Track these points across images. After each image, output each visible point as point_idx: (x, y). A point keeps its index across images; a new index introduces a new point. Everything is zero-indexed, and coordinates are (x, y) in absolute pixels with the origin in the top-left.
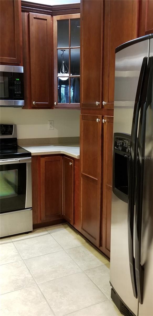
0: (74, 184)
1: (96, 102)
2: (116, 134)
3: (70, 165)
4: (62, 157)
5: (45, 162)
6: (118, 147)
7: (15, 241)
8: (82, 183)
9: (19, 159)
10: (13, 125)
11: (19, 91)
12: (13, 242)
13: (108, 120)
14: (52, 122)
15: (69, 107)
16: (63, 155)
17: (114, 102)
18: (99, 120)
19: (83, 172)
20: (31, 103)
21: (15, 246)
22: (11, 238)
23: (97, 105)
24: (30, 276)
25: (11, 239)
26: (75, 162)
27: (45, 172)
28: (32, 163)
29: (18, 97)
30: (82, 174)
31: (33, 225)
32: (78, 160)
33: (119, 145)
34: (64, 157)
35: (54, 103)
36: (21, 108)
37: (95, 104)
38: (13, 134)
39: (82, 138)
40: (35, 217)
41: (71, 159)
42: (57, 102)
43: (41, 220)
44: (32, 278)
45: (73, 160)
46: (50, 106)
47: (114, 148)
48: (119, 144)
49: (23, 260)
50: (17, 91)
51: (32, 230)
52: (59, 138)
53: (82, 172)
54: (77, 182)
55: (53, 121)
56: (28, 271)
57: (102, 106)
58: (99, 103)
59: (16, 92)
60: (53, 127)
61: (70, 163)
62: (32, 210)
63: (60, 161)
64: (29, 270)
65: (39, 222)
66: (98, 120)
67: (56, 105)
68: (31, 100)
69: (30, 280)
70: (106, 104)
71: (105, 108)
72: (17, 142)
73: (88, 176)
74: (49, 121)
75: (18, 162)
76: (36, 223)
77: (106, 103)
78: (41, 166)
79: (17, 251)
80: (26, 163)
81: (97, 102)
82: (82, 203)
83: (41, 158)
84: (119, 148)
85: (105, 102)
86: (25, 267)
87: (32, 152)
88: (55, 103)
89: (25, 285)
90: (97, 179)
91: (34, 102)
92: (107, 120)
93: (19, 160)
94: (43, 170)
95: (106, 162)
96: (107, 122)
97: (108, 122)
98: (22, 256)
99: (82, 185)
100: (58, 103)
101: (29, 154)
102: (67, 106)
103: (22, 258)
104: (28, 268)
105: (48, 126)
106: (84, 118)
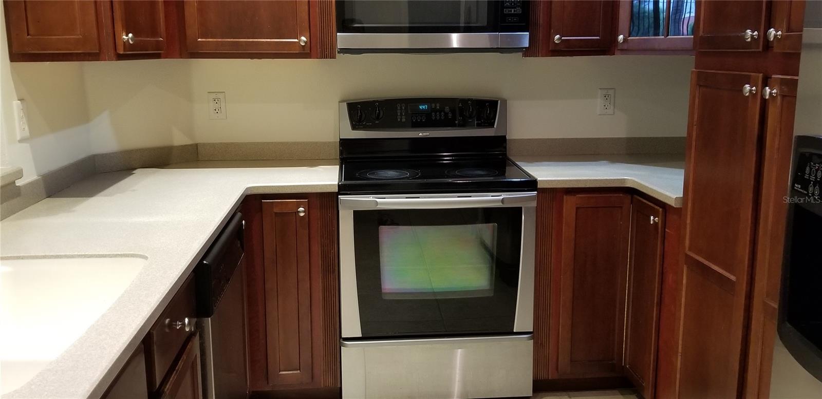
0: (662, 282)
1: (745, 32)
2: (804, 140)
3: (652, 223)
4: (629, 197)
5: (577, 208)
6: (806, 187)
8: (684, 282)
9: (504, 195)
10: (497, 101)
11: (515, 8)
13: (785, 89)
14: (611, 92)
15: (663, 46)
16: (632, 193)
17: (802, 31)
18: (754, 88)
19: (690, 250)
20: (549, 38)
23: (749, 40)
26: (667, 214)
27: (573, 236)
28: (539, 210)
29: (512, 23)
30: (687, 255)
31: (535, 382)
32: (677, 211)
33: (813, 178)
34: (636, 196)
35: (618, 36)
36: (521, 54)
37: (743, 38)
38: (495, 127)
39: (694, 143)
40: (538, 361)
41: (656, 207)
42: (627, 35)
43: (558, 372)
45: (661, 210)
46: (606, 47)
47: (793, 186)
48: (810, 174)
50: (509, 8)
51: (532, 395)
52: (629, 140)
53: (687, 249)
54: (670, 278)
55: (613, 91)
57: (768, 45)
58: (756, 33)
59: (506, 11)
60: (612, 107)
61: (652, 218)
62: (532, 338)
63: (621, 207)
65: (552, 375)
66: (747, 87)
67: (624, 42)
68: (550, 30)
70: (782, 35)
71: (777, 50)
72: (505, 148)
73: (706, 263)
74: (600, 90)
75: (500, 205)
76: (543, 375)
77: (780, 33)
78: (564, 220)
80: (521, 208)
81: (749, 32)
82: (680, 342)
83: (565, 197)
84: (811, 189)
85: (777, 31)
87: (539, 179)
88: (621, 37)
90: (733, 278)
91: (558, 36)
92: (781, 90)
93: (502, 197)
94: (568, 232)
95: (770, 227)
96: (779, 98)
97: (783, 97)
99: (684, 289)
100: (629, 36)
101: (532, 184)
102: (656, 47)
105: (598, 103)
106: (703, 81)
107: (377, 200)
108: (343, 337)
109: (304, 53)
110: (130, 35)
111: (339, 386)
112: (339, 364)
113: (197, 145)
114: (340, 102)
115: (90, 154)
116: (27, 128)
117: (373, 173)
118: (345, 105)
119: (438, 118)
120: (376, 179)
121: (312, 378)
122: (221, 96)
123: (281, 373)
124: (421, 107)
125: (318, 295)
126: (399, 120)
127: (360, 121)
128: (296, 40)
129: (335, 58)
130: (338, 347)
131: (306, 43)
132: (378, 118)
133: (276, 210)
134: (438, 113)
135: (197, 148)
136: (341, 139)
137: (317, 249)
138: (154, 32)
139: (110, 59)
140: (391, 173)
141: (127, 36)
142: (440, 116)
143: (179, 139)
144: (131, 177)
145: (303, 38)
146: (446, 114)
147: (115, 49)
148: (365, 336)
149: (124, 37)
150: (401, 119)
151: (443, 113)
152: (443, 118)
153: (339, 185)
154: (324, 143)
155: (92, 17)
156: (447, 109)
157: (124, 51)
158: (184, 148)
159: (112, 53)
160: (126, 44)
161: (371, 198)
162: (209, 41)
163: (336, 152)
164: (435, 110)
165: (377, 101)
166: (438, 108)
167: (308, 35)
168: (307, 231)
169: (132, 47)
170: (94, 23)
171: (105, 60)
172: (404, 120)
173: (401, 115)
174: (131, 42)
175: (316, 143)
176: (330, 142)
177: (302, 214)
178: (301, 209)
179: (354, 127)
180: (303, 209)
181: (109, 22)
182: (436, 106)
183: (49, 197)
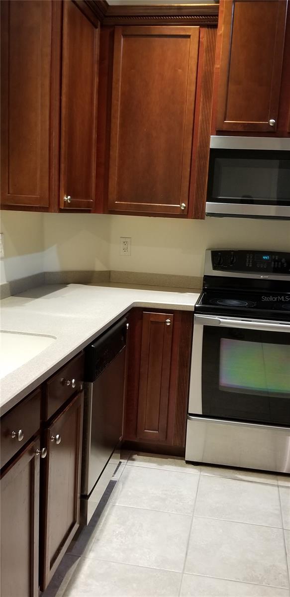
7: (283, 487)
12: (278, 486)
21: (279, 497)
22: (279, 477)
24: (285, 568)
25: (277, 480)
44: (286, 574)
49: (283, 529)
56: (284, 554)
64: (286, 554)
69: (281, 575)
79: (279, 507)
86: (282, 544)
89: (266, 581)
98: (284, 521)
103: (284, 524)
104: (286, 550)
107: (221, 320)
108: (189, 412)
109: (183, 215)
110: (69, 197)
111: (184, 447)
112: (185, 431)
113: (110, 271)
114: (207, 250)
115: (43, 271)
116: (3, 252)
117: (222, 301)
118: (210, 252)
119: (276, 266)
120: (223, 305)
121: (166, 438)
122: (128, 240)
123: (146, 431)
124: (264, 257)
125: (175, 381)
126: (247, 265)
127: (219, 264)
128: (179, 206)
129: (204, 219)
130: (186, 418)
131: (185, 207)
132: (232, 263)
133: (152, 319)
134: (276, 263)
135: (110, 274)
136: (205, 276)
137: (177, 349)
138: (88, 196)
139: (55, 212)
140: (234, 303)
141: (67, 197)
142: (278, 264)
143: (99, 267)
144: (66, 288)
145: (183, 205)
146: (282, 264)
147: (59, 205)
148: (204, 414)
149: (65, 198)
150: (249, 265)
151: (280, 263)
152: (279, 266)
153: (195, 306)
154: (193, 278)
155: (46, 185)
156: (283, 260)
157: (64, 207)
158: (101, 273)
159: (56, 207)
160: (65, 202)
161: (217, 318)
162: (122, 204)
163: (200, 284)
164: (275, 261)
165: (233, 251)
166: (277, 259)
167: (187, 202)
168: (171, 336)
169: (70, 205)
170: (48, 188)
171: (52, 212)
172: (250, 266)
173: (249, 262)
174: (69, 202)
175: (188, 277)
176: (197, 277)
177: (168, 324)
178: (168, 320)
179: (215, 268)
180: (169, 320)
181: (57, 188)
182: (275, 258)
183: (12, 295)
